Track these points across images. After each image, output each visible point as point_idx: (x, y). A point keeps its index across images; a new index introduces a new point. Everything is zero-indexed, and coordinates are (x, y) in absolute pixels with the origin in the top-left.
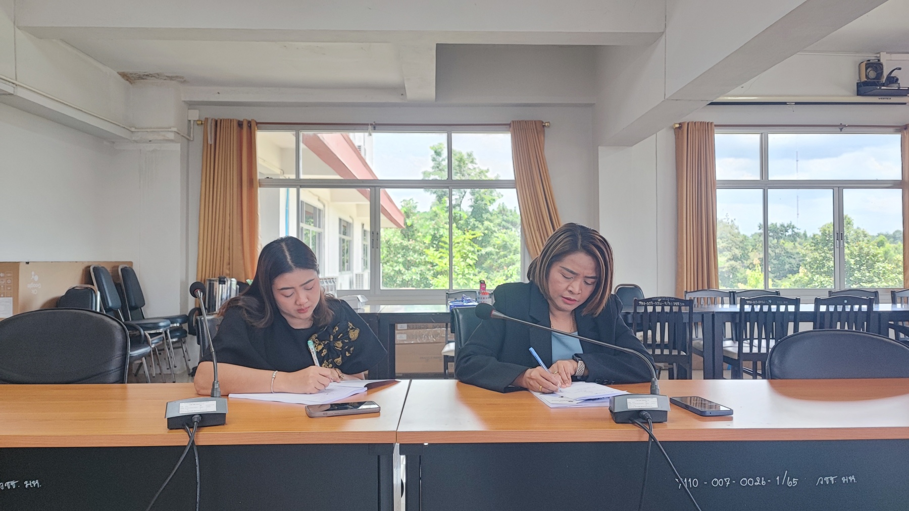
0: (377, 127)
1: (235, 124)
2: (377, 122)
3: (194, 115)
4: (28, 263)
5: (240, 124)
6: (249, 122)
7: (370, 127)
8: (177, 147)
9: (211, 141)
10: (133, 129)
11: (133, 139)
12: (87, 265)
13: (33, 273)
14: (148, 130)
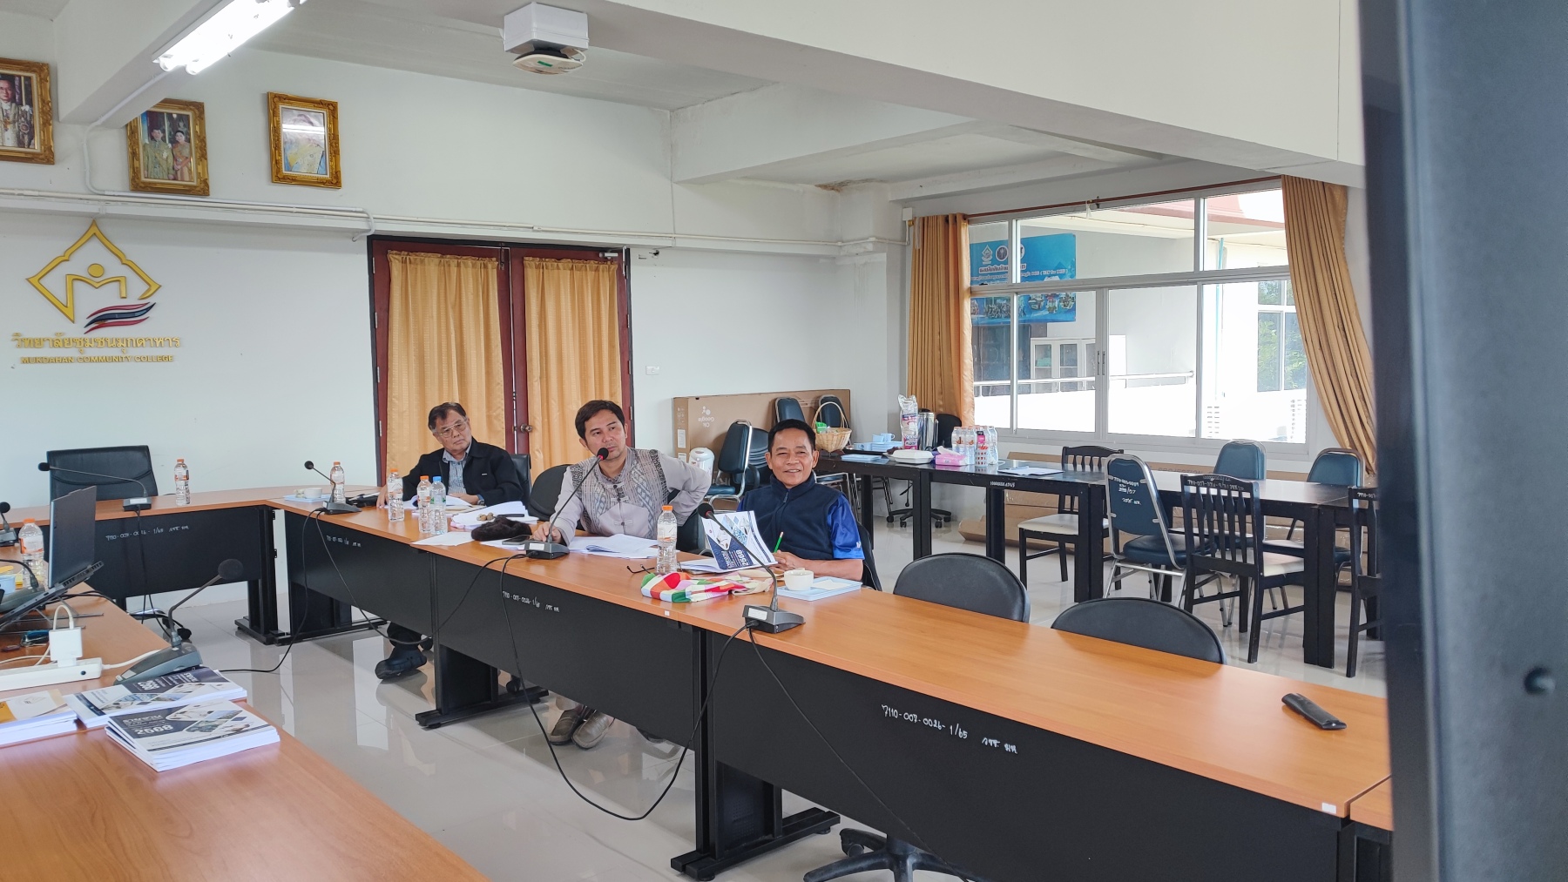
0: (1101, 204)
1: (941, 222)
2: (1100, 198)
3: (908, 215)
4: (697, 399)
5: (946, 219)
6: (955, 217)
7: (1087, 206)
8: (882, 258)
9: (918, 246)
10: (840, 244)
11: (842, 253)
12: (774, 396)
13: (704, 408)
14: (852, 243)
